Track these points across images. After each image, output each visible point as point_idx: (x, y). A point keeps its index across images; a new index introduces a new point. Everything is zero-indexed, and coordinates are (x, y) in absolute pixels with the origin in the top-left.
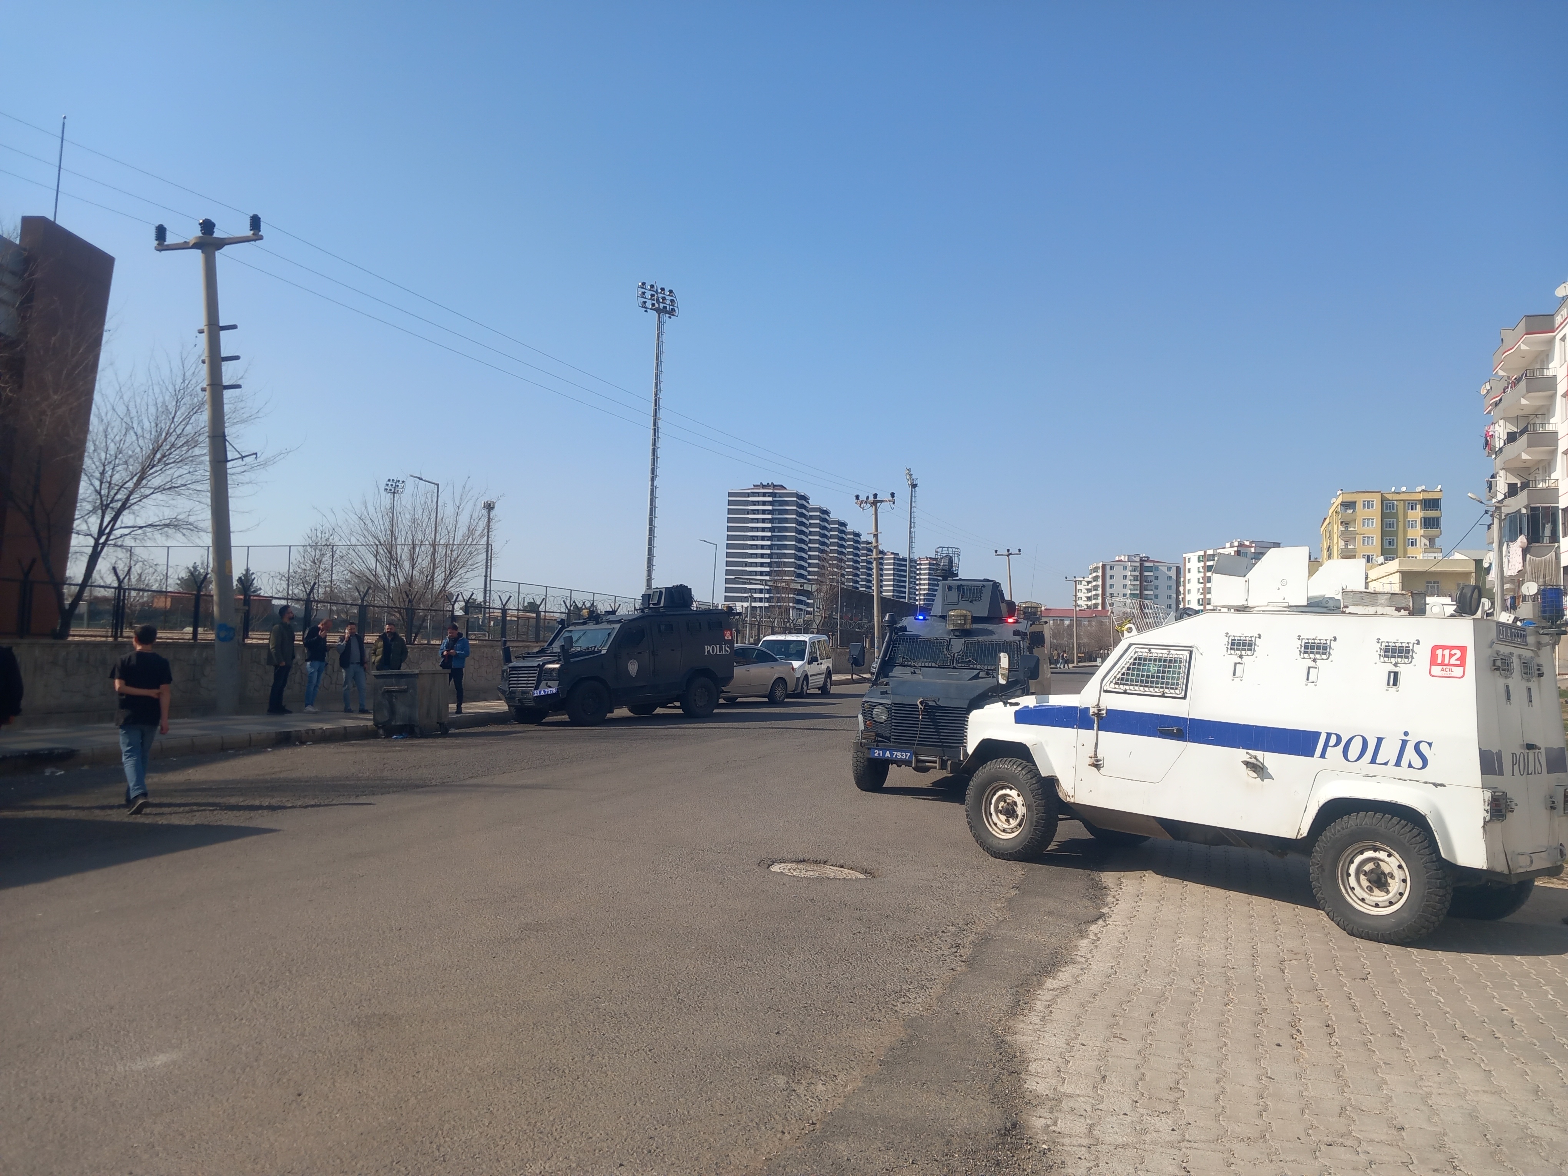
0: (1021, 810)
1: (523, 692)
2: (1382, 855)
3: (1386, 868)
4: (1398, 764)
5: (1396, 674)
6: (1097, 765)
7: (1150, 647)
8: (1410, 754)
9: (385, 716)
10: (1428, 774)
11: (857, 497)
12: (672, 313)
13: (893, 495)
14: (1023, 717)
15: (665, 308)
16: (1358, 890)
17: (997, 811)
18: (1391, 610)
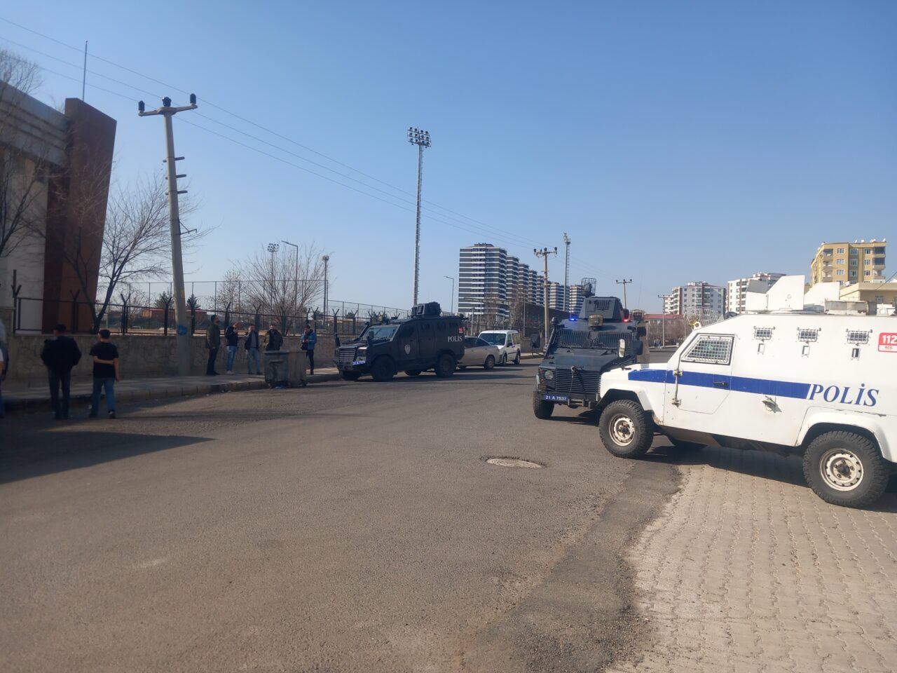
0: (632, 430)
1: (347, 363)
2: (847, 456)
3: (849, 464)
4: (858, 403)
5: (857, 350)
6: (677, 404)
7: (709, 335)
8: (865, 396)
9: (271, 376)
10: (875, 409)
11: (535, 250)
12: (427, 145)
13: (556, 249)
14: (634, 376)
15: (423, 142)
16: (832, 477)
17: (618, 430)
18: (855, 312)
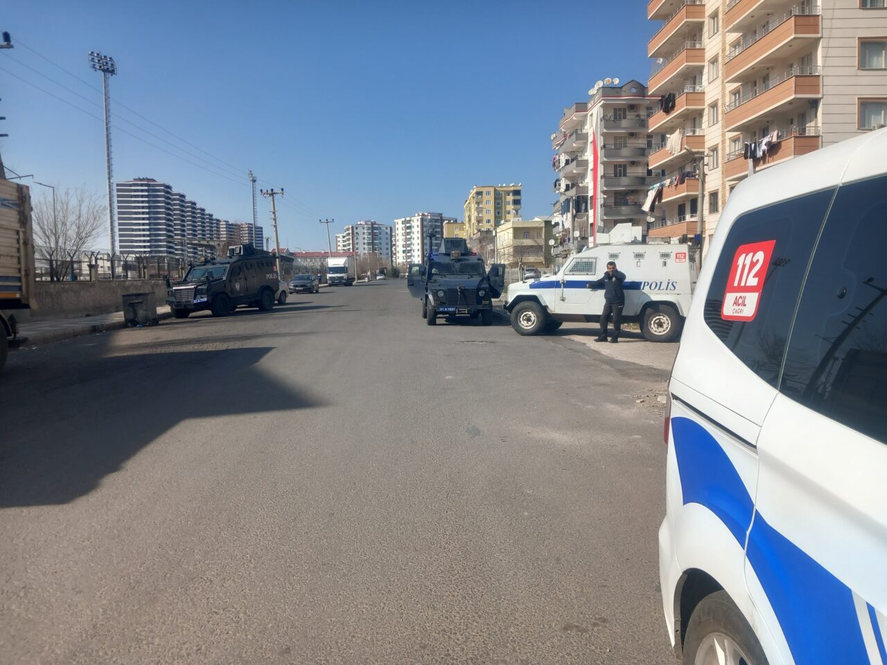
0: (533, 319)
1: (186, 302)
2: (661, 317)
3: (662, 321)
4: (667, 289)
5: (665, 262)
6: (563, 300)
7: (581, 258)
8: (670, 286)
9: (131, 316)
10: (676, 291)
11: (261, 191)
12: (113, 72)
13: (282, 190)
14: (532, 286)
15: (108, 69)
16: (654, 329)
17: (523, 320)
18: (663, 243)
